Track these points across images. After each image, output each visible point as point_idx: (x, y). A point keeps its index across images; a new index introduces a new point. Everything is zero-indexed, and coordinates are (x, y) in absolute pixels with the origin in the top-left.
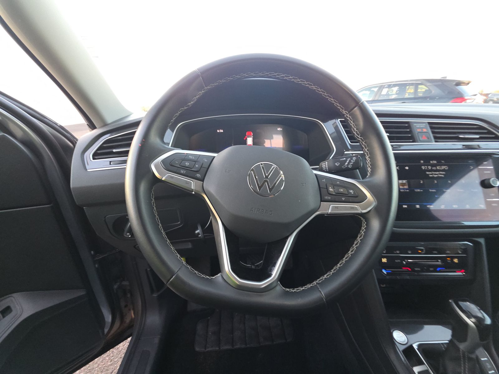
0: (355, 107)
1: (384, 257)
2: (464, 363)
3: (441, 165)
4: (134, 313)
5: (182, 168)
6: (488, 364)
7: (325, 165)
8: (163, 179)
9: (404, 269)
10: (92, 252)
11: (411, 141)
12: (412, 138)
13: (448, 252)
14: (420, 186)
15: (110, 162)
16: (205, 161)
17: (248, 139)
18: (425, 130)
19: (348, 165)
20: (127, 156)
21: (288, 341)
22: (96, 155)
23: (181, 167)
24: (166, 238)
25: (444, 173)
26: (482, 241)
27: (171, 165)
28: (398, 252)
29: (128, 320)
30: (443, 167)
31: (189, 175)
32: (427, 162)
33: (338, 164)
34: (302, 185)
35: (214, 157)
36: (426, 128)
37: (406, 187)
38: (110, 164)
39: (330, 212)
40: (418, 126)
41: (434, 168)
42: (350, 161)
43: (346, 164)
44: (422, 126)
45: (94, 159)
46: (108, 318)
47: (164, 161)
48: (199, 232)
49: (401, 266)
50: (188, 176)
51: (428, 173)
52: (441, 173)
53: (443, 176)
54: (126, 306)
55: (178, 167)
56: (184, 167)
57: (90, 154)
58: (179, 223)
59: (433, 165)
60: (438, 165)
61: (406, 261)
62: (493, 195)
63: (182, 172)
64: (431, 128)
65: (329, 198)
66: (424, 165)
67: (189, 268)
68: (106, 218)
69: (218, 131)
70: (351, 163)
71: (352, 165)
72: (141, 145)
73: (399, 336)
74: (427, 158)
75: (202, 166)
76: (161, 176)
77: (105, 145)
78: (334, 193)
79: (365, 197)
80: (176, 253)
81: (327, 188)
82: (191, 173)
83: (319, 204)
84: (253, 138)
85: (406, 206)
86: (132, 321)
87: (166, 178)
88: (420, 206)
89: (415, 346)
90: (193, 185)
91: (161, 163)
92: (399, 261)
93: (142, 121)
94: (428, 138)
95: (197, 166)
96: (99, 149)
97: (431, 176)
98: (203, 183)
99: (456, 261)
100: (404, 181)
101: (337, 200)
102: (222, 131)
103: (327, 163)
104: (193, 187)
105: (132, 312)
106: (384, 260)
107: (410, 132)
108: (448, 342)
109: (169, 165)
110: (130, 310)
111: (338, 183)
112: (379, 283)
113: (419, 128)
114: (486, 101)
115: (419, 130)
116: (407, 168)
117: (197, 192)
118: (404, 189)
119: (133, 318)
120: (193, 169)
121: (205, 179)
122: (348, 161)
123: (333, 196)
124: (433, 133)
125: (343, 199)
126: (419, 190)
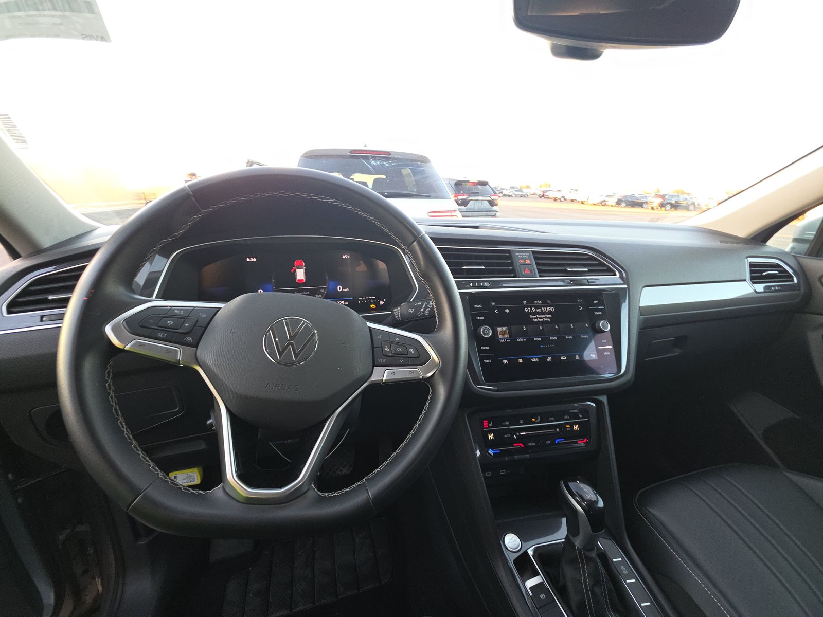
0: (413, 242)
1: (490, 432)
2: (583, 567)
3: (546, 307)
4: (102, 584)
5: (160, 330)
6: (623, 568)
7: (397, 312)
8: (127, 348)
9: (517, 446)
10: (10, 476)
11: (512, 275)
12: (512, 272)
13: (567, 417)
14: (524, 334)
15: (42, 317)
16: (202, 316)
17: (298, 271)
18: (528, 261)
19: (423, 311)
20: (66, 307)
21: (383, 582)
22: (13, 307)
23: (159, 328)
24: (130, 439)
25: (550, 316)
26: (604, 399)
27: (142, 327)
28: (507, 424)
29: (89, 599)
30: (549, 309)
31: (173, 340)
32: (531, 303)
33: (412, 310)
34: (345, 346)
35: (219, 309)
36: (529, 258)
37: (507, 336)
38: (42, 320)
39: (386, 380)
40: (520, 255)
41: (539, 310)
42: (426, 307)
43: (422, 310)
44: (525, 255)
45: (9, 312)
46: (49, 597)
47: (128, 321)
48: (212, 422)
49: (511, 442)
50: (170, 342)
51: (531, 317)
52: (547, 316)
53: (549, 320)
54: (85, 572)
55: (154, 329)
56: (166, 329)
57: (2, 305)
58: (177, 409)
59: (537, 307)
60: (543, 307)
61: (518, 434)
62: (605, 341)
63: (161, 335)
64: (535, 258)
65: (384, 361)
66: (527, 307)
67: (168, 482)
68: (32, 413)
69: (248, 260)
70: (428, 309)
71: (428, 311)
72: (87, 299)
73: (511, 541)
74: (531, 297)
75: (196, 325)
76: (123, 343)
77: (32, 288)
78: (390, 354)
79: (428, 357)
80: (147, 461)
81: (382, 348)
82: (175, 337)
83: (371, 370)
84: (305, 270)
85: (506, 362)
86: (99, 598)
87: (132, 346)
88: (523, 361)
89: (530, 552)
90: (179, 354)
91: (124, 323)
92: (509, 435)
93: (100, 249)
94: (531, 272)
95: (187, 325)
96: (20, 295)
97: (536, 320)
98: (197, 350)
99: (576, 428)
100: (503, 328)
101: (393, 364)
102: (255, 259)
103: (399, 308)
104: (180, 357)
105: (98, 581)
106: (491, 436)
107: (512, 264)
108: (564, 540)
109: (138, 326)
110: (94, 578)
111: (397, 339)
112: (484, 471)
113: (521, 259)
114: (662, 205)
115: (521, 261)
116: (507, 311)
117: (185, 364)
118: (504, 339)
119: (100, 593)
120: (179, 331)
121: (200, 344)
122: (424, 307)
123: (388, 358)
124: (537, 264)
125: (401, 361)
126: (522, 340)
